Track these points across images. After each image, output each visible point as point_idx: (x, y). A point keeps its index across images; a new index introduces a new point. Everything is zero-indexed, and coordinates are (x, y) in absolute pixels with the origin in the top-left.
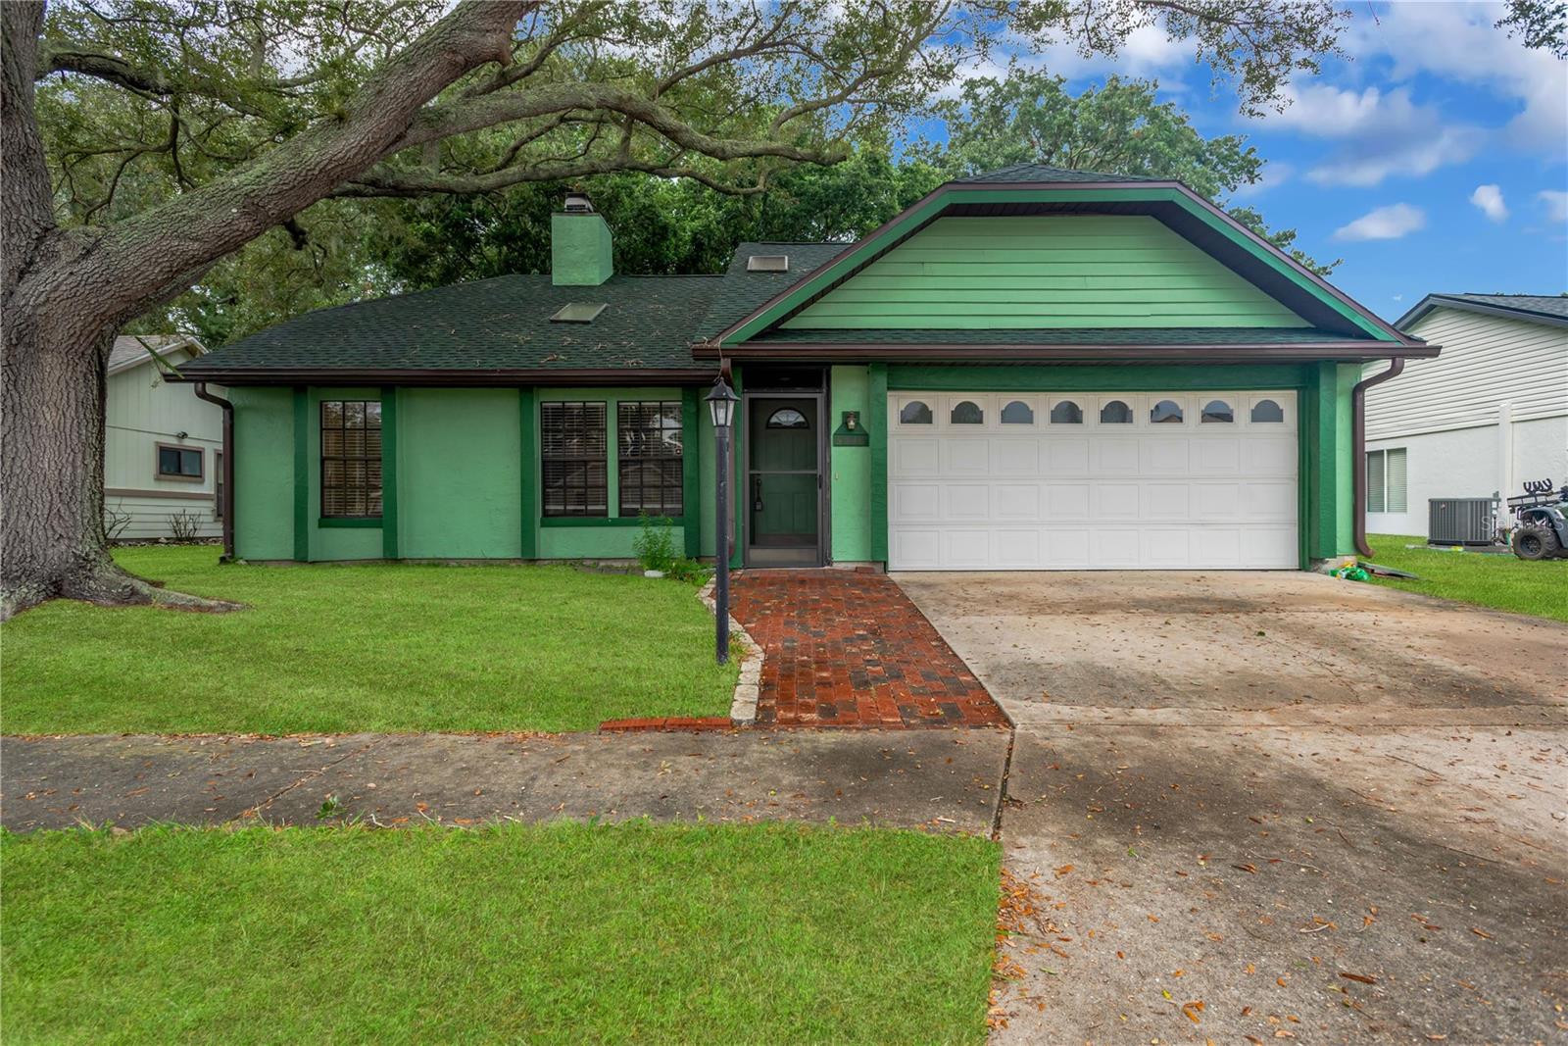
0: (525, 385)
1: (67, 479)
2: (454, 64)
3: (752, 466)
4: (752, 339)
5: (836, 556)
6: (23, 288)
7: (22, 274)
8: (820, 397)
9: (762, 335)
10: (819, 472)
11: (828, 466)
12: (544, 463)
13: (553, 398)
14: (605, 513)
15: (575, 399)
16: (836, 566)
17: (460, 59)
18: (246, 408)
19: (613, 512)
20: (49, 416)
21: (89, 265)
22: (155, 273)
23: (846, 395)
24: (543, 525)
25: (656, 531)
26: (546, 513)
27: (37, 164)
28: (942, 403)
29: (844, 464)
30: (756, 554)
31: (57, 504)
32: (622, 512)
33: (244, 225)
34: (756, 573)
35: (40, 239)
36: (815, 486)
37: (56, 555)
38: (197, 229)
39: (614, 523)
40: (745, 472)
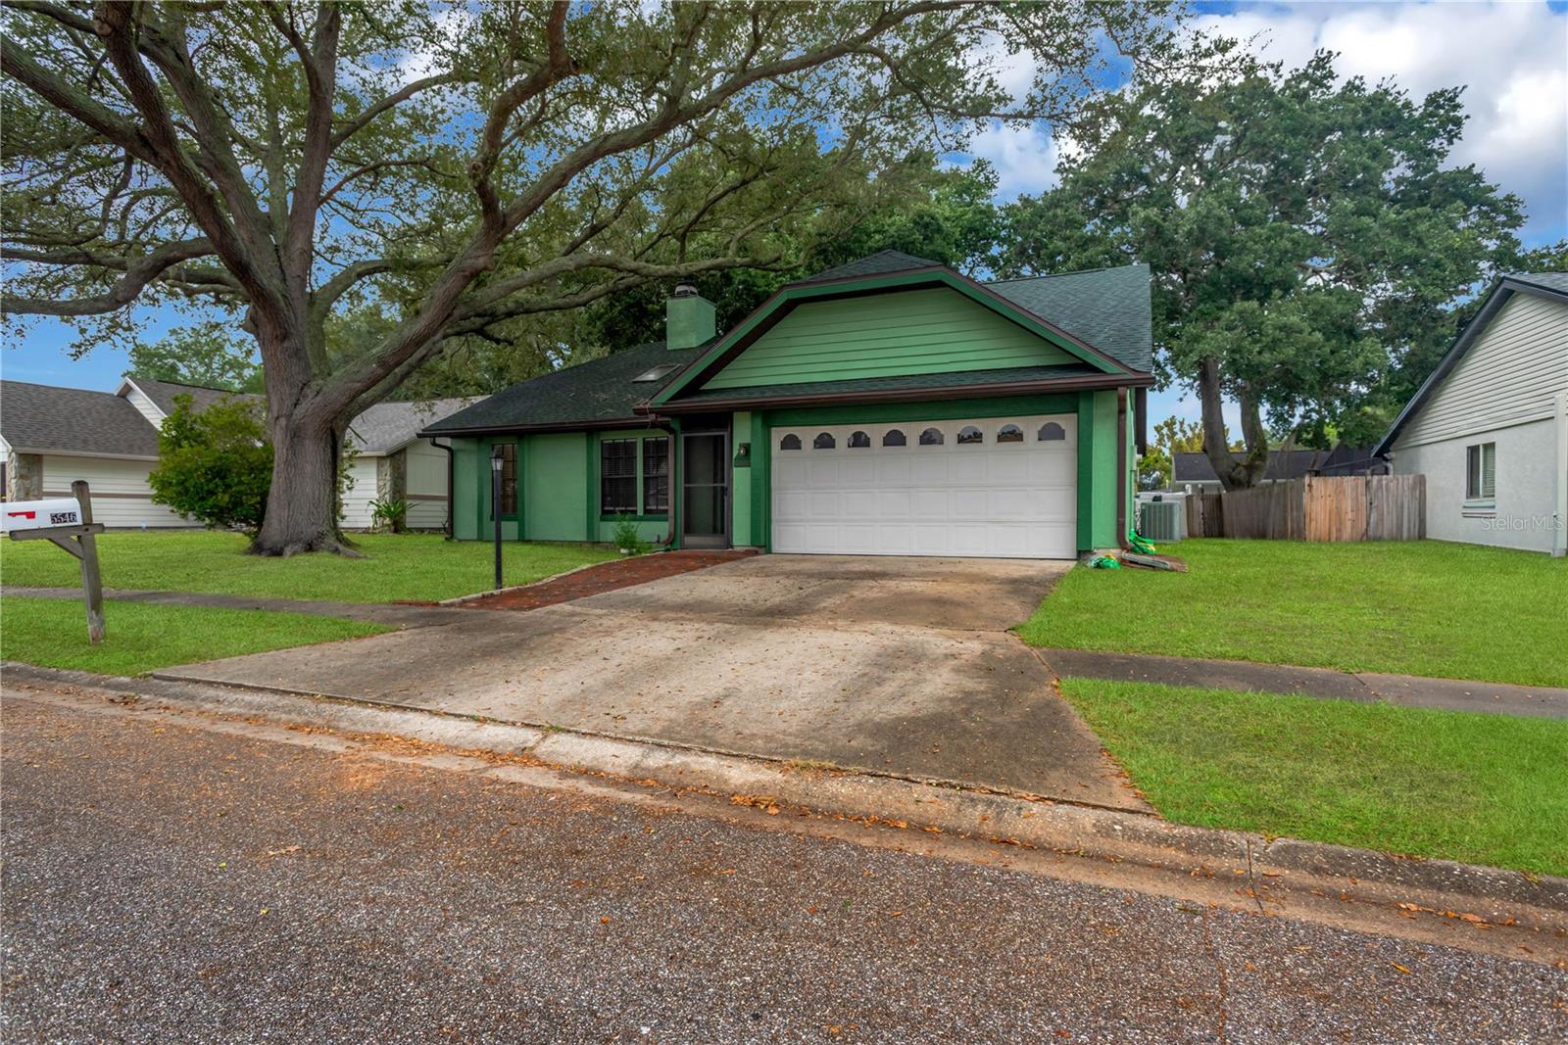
0: (590, 430)
1: (316, 496)
2: (466, 276)
3: (687, 480)
4: (670, 399)
5: (735, 543)
6: (296, 411)
7: (296, 405)
8: (726, 434)
9: (674, 398)
10: (725, 485)
11: (731, 480)
12: (603, 480)
13: (609, 438)
14: (635, 512)
15: (620, 437)
16: (737, 549)
17: (467, 273)
18: (459, 450)
19: (640, 513)
20: (308, 468)
21: (318, 398)
22: (344, 399)
23: (743, 432)
24: (602, 520)
25: (625, 523)
26: (604, 512)
27: (302, 355)
28: (808, 434)
29: (740, 479)
30: (689, 540)
31: (312, 509)
32: (646, 511)
33: (380, 371)
34: (686, 552)
35: (302, 389)
36: (721, 497)
37: (310, 532)
38: (359, 377)
39: (641, 519)
40: (681, 485)
